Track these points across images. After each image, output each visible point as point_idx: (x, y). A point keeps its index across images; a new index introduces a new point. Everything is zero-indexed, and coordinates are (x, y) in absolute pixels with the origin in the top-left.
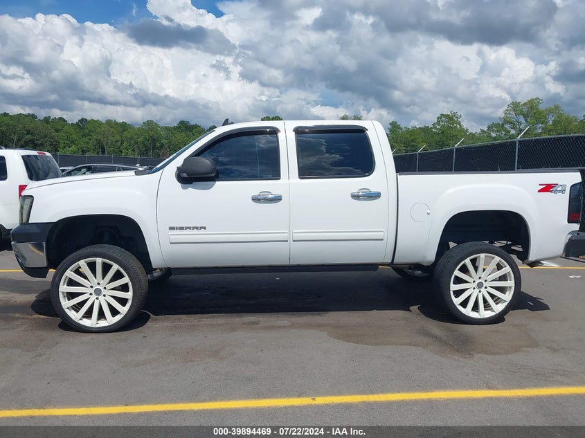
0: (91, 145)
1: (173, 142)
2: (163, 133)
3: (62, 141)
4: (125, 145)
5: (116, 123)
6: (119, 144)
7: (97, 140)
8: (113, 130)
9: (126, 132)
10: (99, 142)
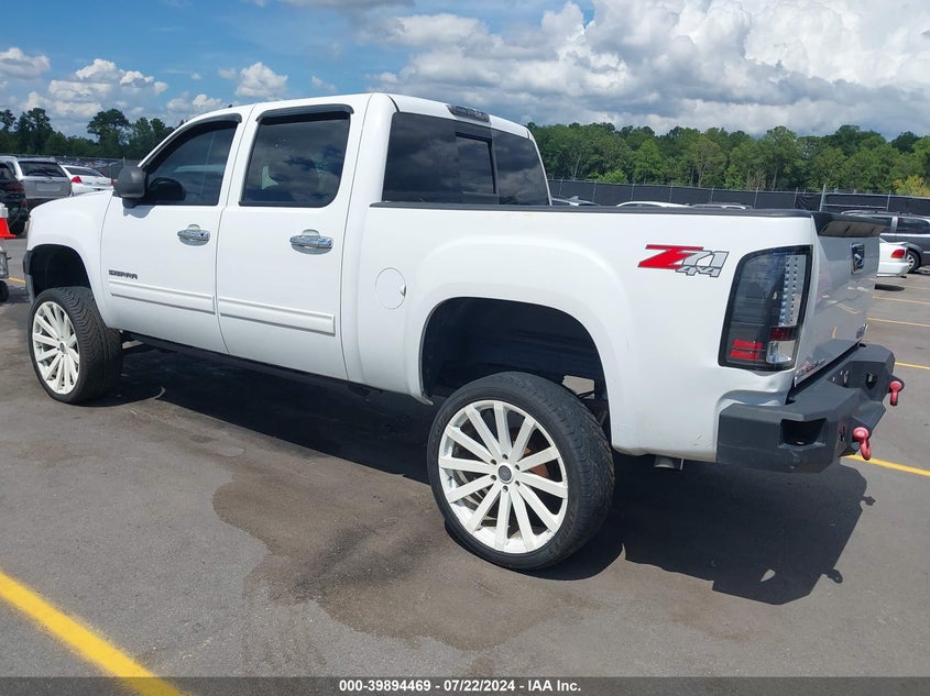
0: (677, 170)
1: (816, 165)
2: (801, 148)
3: (638, 164)
4: (732, 169)
5: (724, 133)
6: (722, 168)
7: (688, 162)
8: (715, 145)
9: (736, 149)
10: (691, 164)
